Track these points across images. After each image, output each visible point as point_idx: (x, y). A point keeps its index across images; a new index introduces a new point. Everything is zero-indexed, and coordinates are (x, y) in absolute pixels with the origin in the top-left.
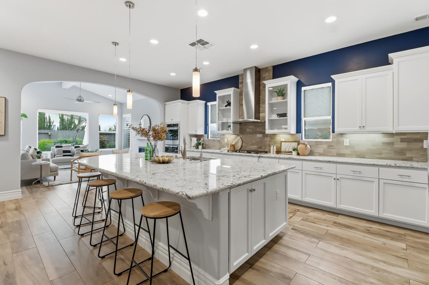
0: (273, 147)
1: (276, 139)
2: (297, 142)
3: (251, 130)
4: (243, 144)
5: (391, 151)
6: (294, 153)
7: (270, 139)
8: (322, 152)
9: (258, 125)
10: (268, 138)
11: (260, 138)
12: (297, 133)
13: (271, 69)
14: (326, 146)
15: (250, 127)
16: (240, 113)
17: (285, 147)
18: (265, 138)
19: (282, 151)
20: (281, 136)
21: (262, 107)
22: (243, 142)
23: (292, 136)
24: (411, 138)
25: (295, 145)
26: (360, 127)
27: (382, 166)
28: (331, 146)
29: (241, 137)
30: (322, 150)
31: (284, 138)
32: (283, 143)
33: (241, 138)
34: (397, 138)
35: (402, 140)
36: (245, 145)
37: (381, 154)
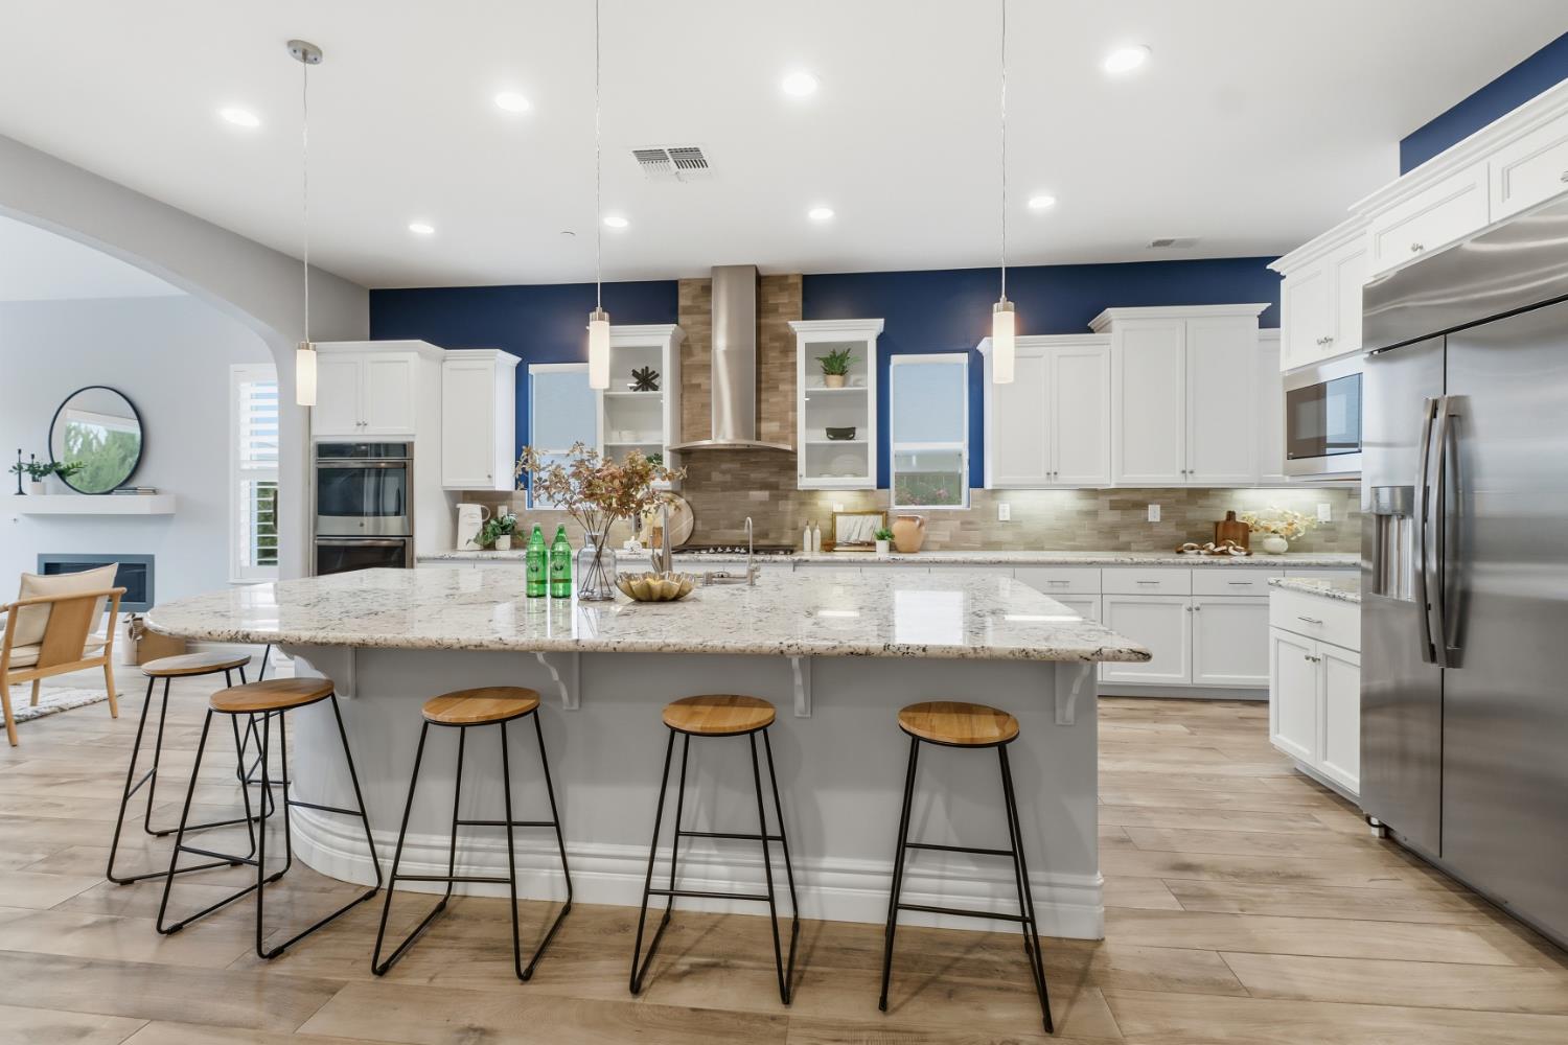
0: (812, 531)
1: (816, 504)
2: (881, 513)
3: (728, 478)
4: (699, 523)
5: (1094, 529)
6: (882, 546)
7: (797, 507)
8: (948, 539)
9: (753, 460)
10: (790, 502)
11: (762, 503)
12: (879, 487)
13: (797, 284)
14: (958, 522)
15: (724, 466)
16: (685, 416)
17: (846, 529)
18: (780, 502)
19: (838, 541)
20: (831, 495)
21: (768, 401)
22: (697, 517)
23: (867, 496)
24: (1128, 501)
25: (876, 522)
26: (1048, 474)
27: (1107, 564)
28: (970, 523)
29: (690, 499)
30: (948, 533)
31: (840, 503)
32: (839, 519)
33: (688, 502)
34: (1104, 501)
35: (1114, 506)
36: (707, 529)
37: (1074, 539)
